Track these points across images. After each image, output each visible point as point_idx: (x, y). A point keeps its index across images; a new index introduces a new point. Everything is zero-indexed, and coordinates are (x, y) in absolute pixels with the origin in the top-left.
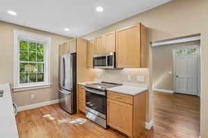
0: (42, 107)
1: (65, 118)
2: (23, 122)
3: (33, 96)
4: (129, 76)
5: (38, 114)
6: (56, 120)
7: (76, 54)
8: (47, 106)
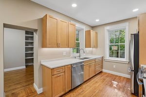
1: (123, 92)
6: (115, 88)
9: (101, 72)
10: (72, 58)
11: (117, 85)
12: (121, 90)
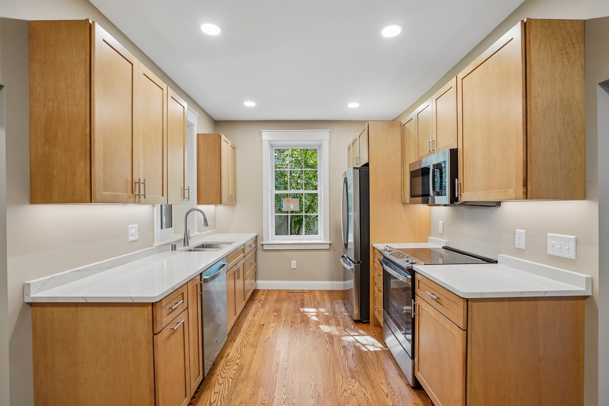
0: (310, 292)
1: (338, 325)
2: (267, 308)
3: (294, 264)
4: (521, 232)
5: (296, 302)
6: (317, 323)
7: (367, 165)
8: (321, 291)
9: (255, 292)
10: (161, 249)
11: (317, 316)
12: (333, 321)
